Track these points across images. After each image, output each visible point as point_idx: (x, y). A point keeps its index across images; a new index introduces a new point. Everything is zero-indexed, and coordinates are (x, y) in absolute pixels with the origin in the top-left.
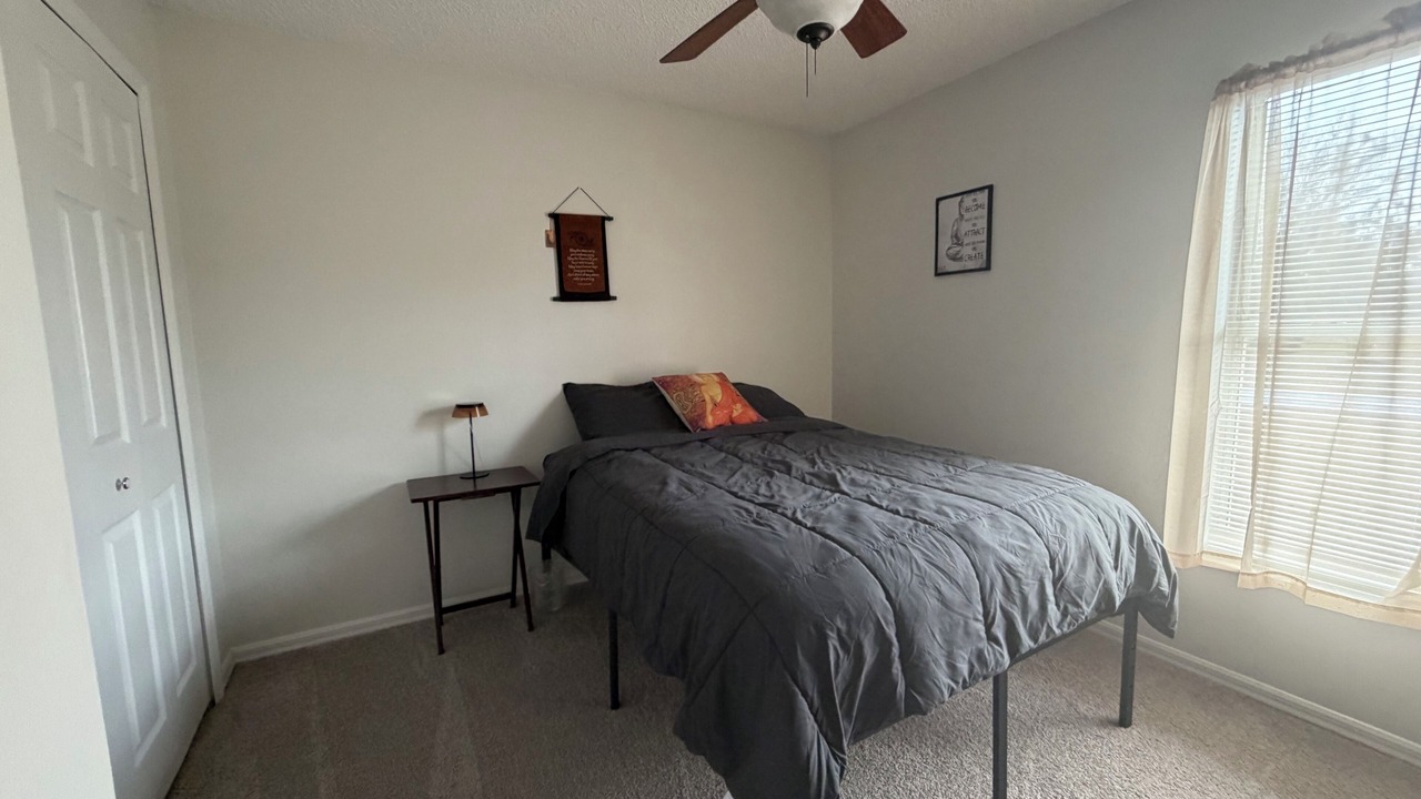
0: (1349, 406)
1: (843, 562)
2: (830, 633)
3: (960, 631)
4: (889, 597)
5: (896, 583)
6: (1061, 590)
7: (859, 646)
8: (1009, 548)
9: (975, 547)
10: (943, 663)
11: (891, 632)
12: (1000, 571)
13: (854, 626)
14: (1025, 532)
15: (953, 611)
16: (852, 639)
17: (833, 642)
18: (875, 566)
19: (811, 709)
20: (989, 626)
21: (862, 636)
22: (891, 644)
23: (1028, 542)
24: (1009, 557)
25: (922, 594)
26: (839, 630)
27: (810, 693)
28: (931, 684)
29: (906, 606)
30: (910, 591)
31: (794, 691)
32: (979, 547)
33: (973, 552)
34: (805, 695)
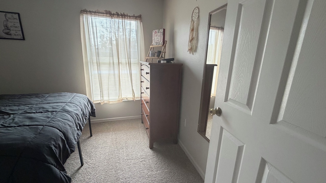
0: (110, 73)
1: (42, 129)
2: (52, 146)
3: (74, 131)
4: (60, 131)
5: (60, 127)
6: (84, 115)
7: (59, 145)
8: (74, 110)
9: (69, 112)
10: (73, 139)
11: (64, 138)
12: (76, 115)
13: (56, 141)
14: (75, 106)
15: (72, 127)
16: (57, 145)
17: (53, 148)
18: (52, 125)
19: (55, 166)
20: (77, 127)
21: (59, 142)
22: (65, 141)
23: (77, 108)
24: (76, 112)
25: (66, 126)
26: (53, 144)
27: (53, 163)
28: (73, 144)
29: (64, 131)
30: (64, 127)
31: (50, 166)
32: (70, 112)
33: (70, 114)
34: (52, 165)
